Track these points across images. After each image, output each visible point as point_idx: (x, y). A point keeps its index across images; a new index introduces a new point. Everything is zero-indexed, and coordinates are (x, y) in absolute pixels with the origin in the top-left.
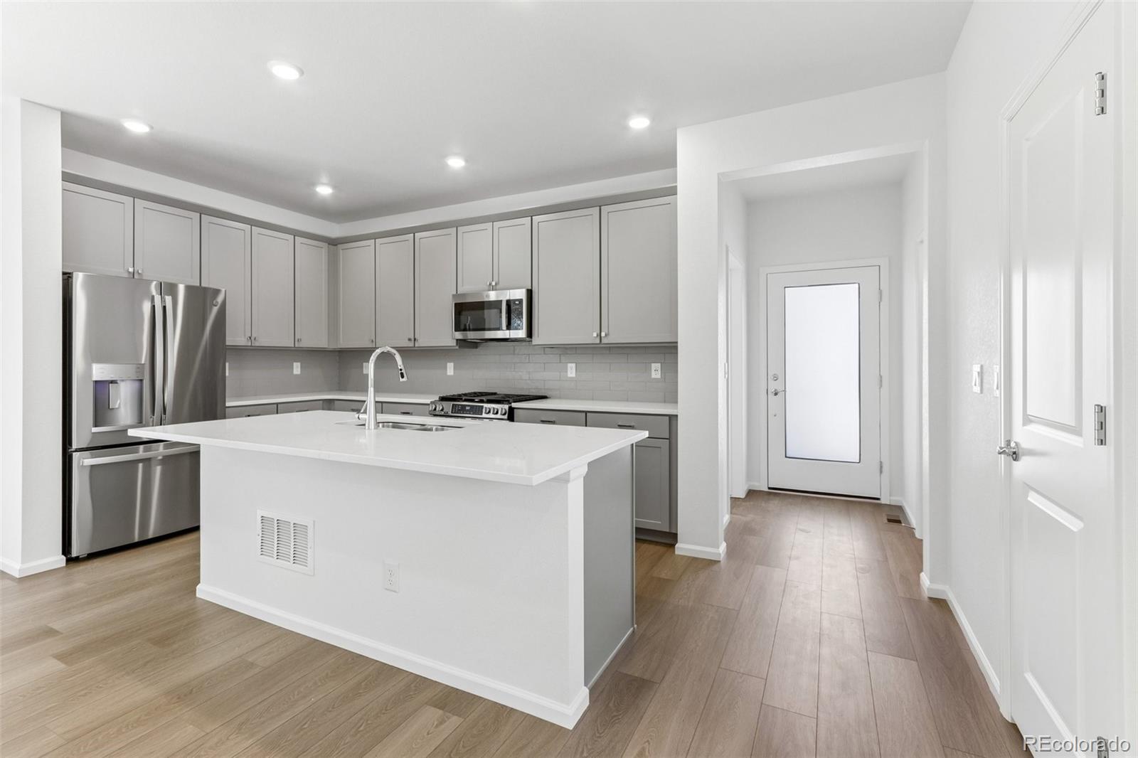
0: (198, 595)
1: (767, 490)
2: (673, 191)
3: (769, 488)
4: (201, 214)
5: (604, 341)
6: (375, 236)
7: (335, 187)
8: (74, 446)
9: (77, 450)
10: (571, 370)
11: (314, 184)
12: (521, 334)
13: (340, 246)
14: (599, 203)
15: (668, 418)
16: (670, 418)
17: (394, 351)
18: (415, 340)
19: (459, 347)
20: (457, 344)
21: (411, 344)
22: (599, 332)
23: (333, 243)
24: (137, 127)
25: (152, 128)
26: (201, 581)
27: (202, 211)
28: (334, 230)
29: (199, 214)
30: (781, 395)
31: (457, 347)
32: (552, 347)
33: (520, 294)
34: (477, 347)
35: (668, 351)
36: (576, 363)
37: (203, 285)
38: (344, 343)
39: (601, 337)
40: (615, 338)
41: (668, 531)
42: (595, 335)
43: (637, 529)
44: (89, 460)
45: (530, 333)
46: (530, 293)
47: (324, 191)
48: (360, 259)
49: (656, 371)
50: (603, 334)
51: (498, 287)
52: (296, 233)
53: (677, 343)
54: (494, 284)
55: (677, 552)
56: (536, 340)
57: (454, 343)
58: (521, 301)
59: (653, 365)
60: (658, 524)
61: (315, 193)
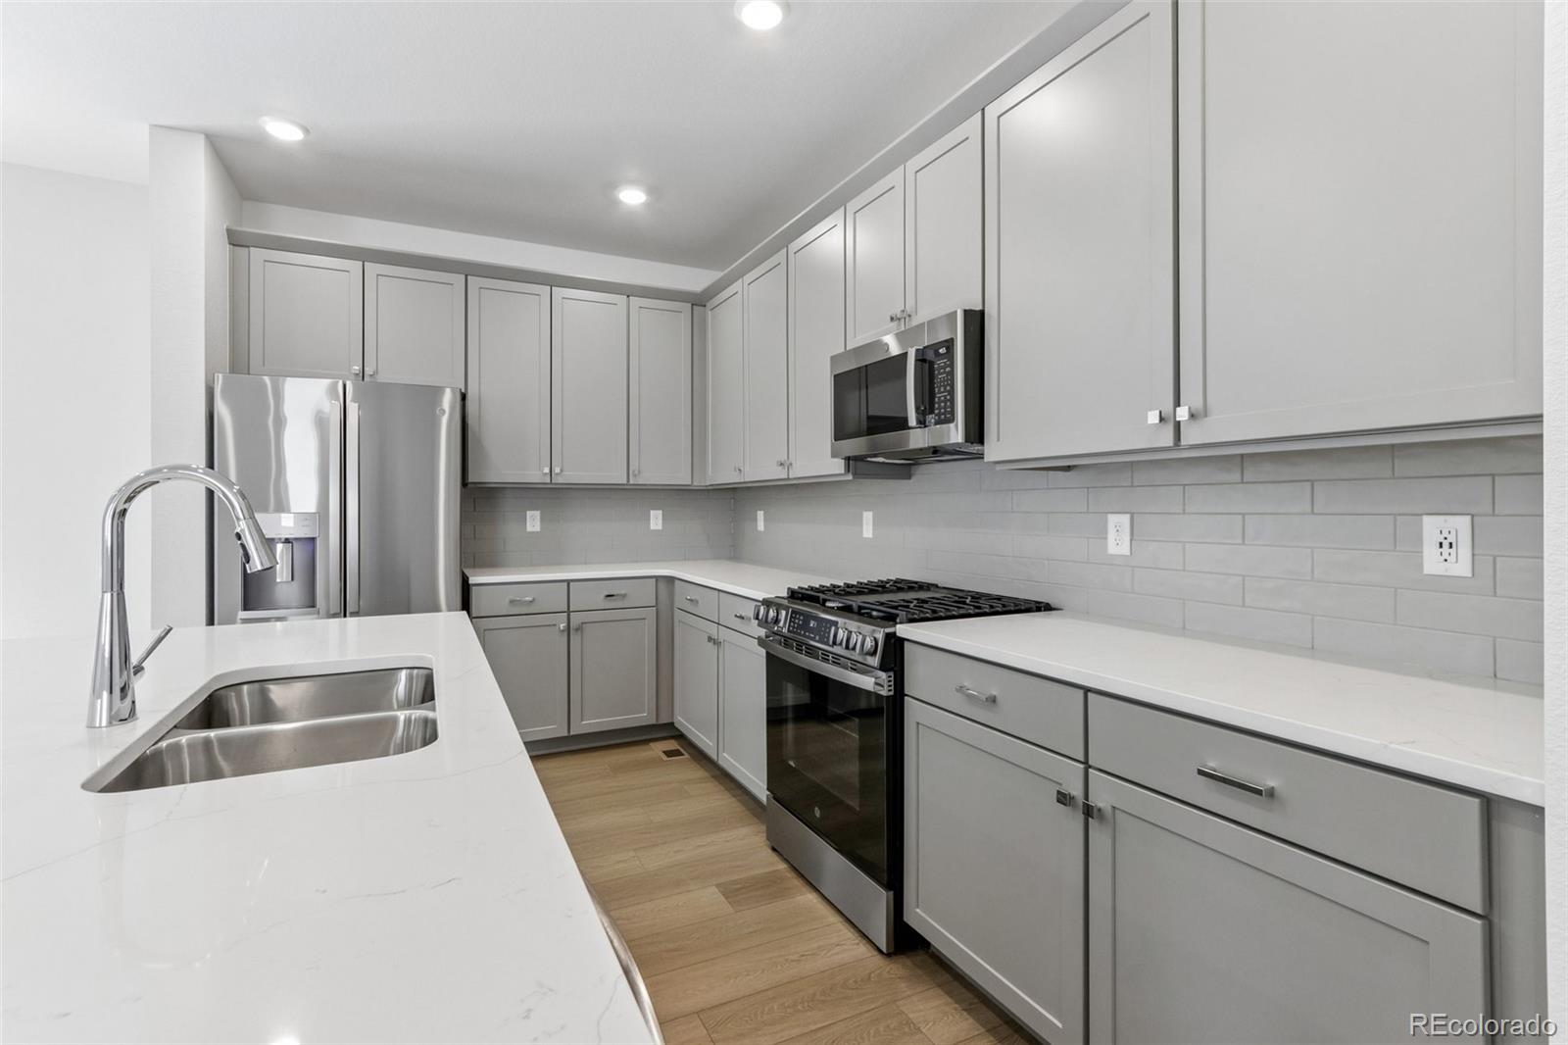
4: (466, 276)
5: (1191, 436)
10: (1119, 534)
11: (612, 186)
12: (955, 434)
13: (705, 305)
18: (786, 463)
19: (855, 475)
20: (848, 469)
21: (782, 474)
22: (1170, 408)
23: (700, 301)
24: (283, 132)
27: (469, 270)
28: (694, 279)
29: (464, 276)
31: (850, 477)
36: (1131, 515)
39: (1175, 425)
45: (976, 431)
47: (633, 198)
49: (1445, 547)
50: (1184, 414)
52: (629, 291)
56: (993, 450)
57: (841, 468)
58: (950, 345)
59: (1432, 527)
61: (621, 206)
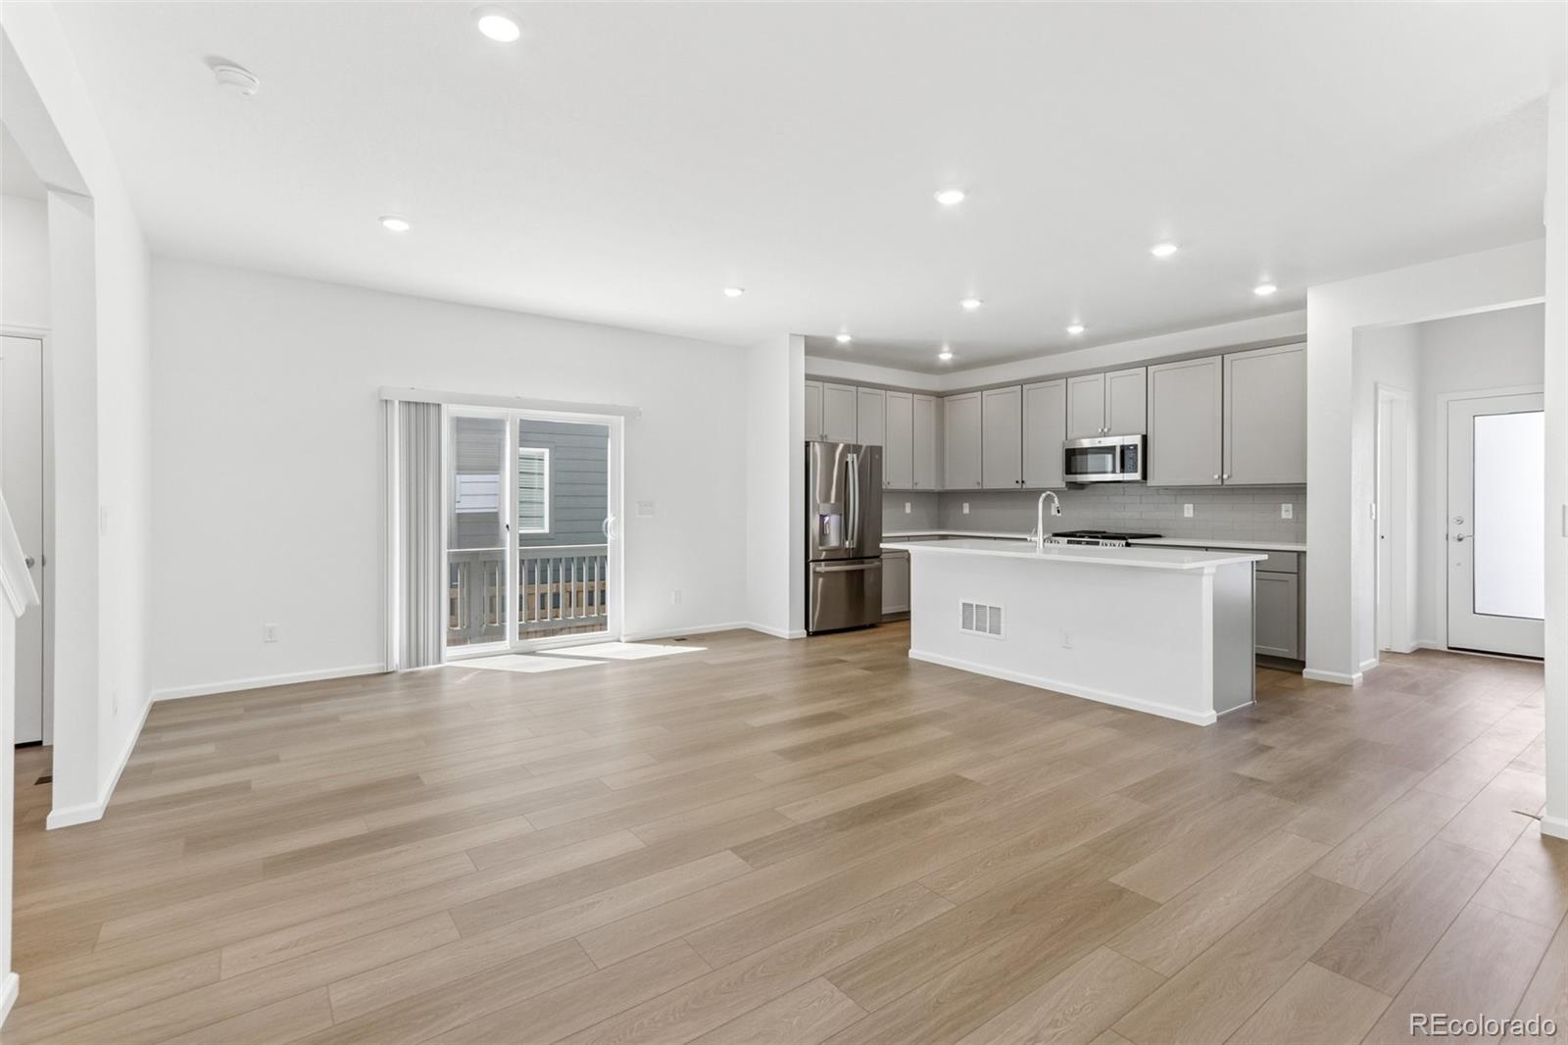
0: (910, 656)
1: (1446, 649)
2: (1303, 339)
3: (1449, 648)
4: (857, 387)
5: (1226, 483)
6: (982, 389)
7: (954, 353)
8: (811, 558)
9: (813, 561)
10: (1188, 511)
11: (939, 352)
12: (1137, 476)
13: (945, 398)
14: (1222, 352)
15: (1295, 554)
16: (1299, 556)
17: (1052, 493)
18: (1023, 482)
19: (1068, 489)
20: (1066, 486)
21: (1019, 486)
22: (1220, 474)
23: (940, 396)
24: (843, 339)
25: (852, 336)
26: (912, 646)
30: (1467, 541)
31: (1066, 489)
32: (1166, 488)
33: (1137, 440)
34: (1083, 489)
35: (1297, 492)
36: (1194, 504)
37: (859, 443)
38: (949, 486)
39: (1223, 480)
40: (1240, 479)
41: (1295, 658)
42: (1216, 477)
43: (1257, 655)
44: (822, 568)
45: (1145, 476)
46: (1145, 439)
47: (946, 357)
48: (967, 410)
49: (1287, 512)
50: (1225, 476)
51: (1110, 433)
52: (914, 392)
53: (1306, 484)
54: (1106, 430)
55: (1304, 676)
56: (1150, 482)
57: (1064, 485)
58: (1136, 446)
59: (1284, 506)
60: (1286, 651)
61: (938, 359)
